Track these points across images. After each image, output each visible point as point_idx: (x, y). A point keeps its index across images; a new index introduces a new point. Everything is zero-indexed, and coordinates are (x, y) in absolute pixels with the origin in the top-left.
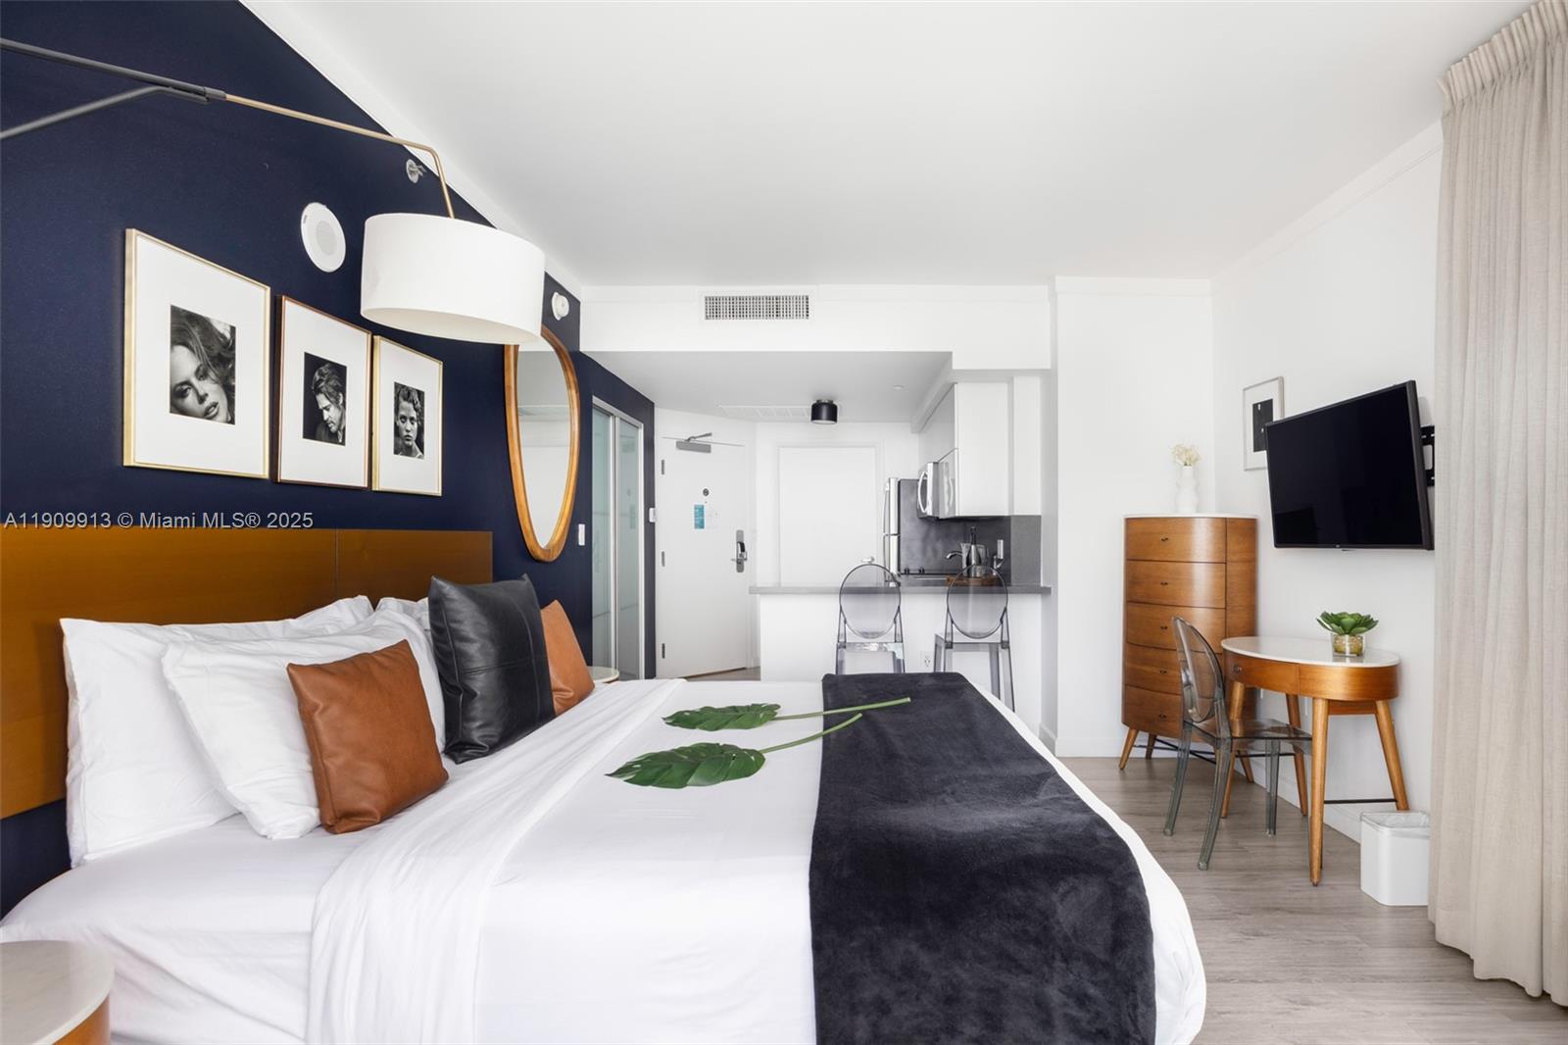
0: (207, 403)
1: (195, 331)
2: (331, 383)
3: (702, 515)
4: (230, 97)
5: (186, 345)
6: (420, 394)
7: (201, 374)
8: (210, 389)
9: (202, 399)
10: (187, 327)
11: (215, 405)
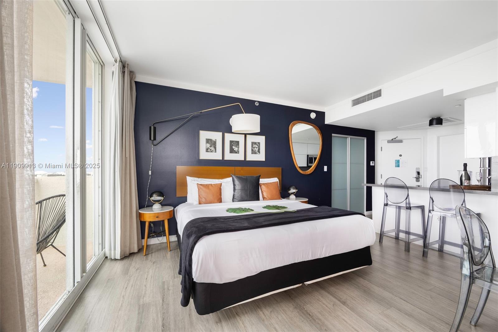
0: (212, 150)
1: (210, 141)
2: (236, 144)
3: (399, 163)
4: (203, 111)
5: (208, 143)
6: (259, 143)
7: (211, 146)
8: (212, 148)
9: (211, 150)
10: (208, 141)
11: (213, 150)
